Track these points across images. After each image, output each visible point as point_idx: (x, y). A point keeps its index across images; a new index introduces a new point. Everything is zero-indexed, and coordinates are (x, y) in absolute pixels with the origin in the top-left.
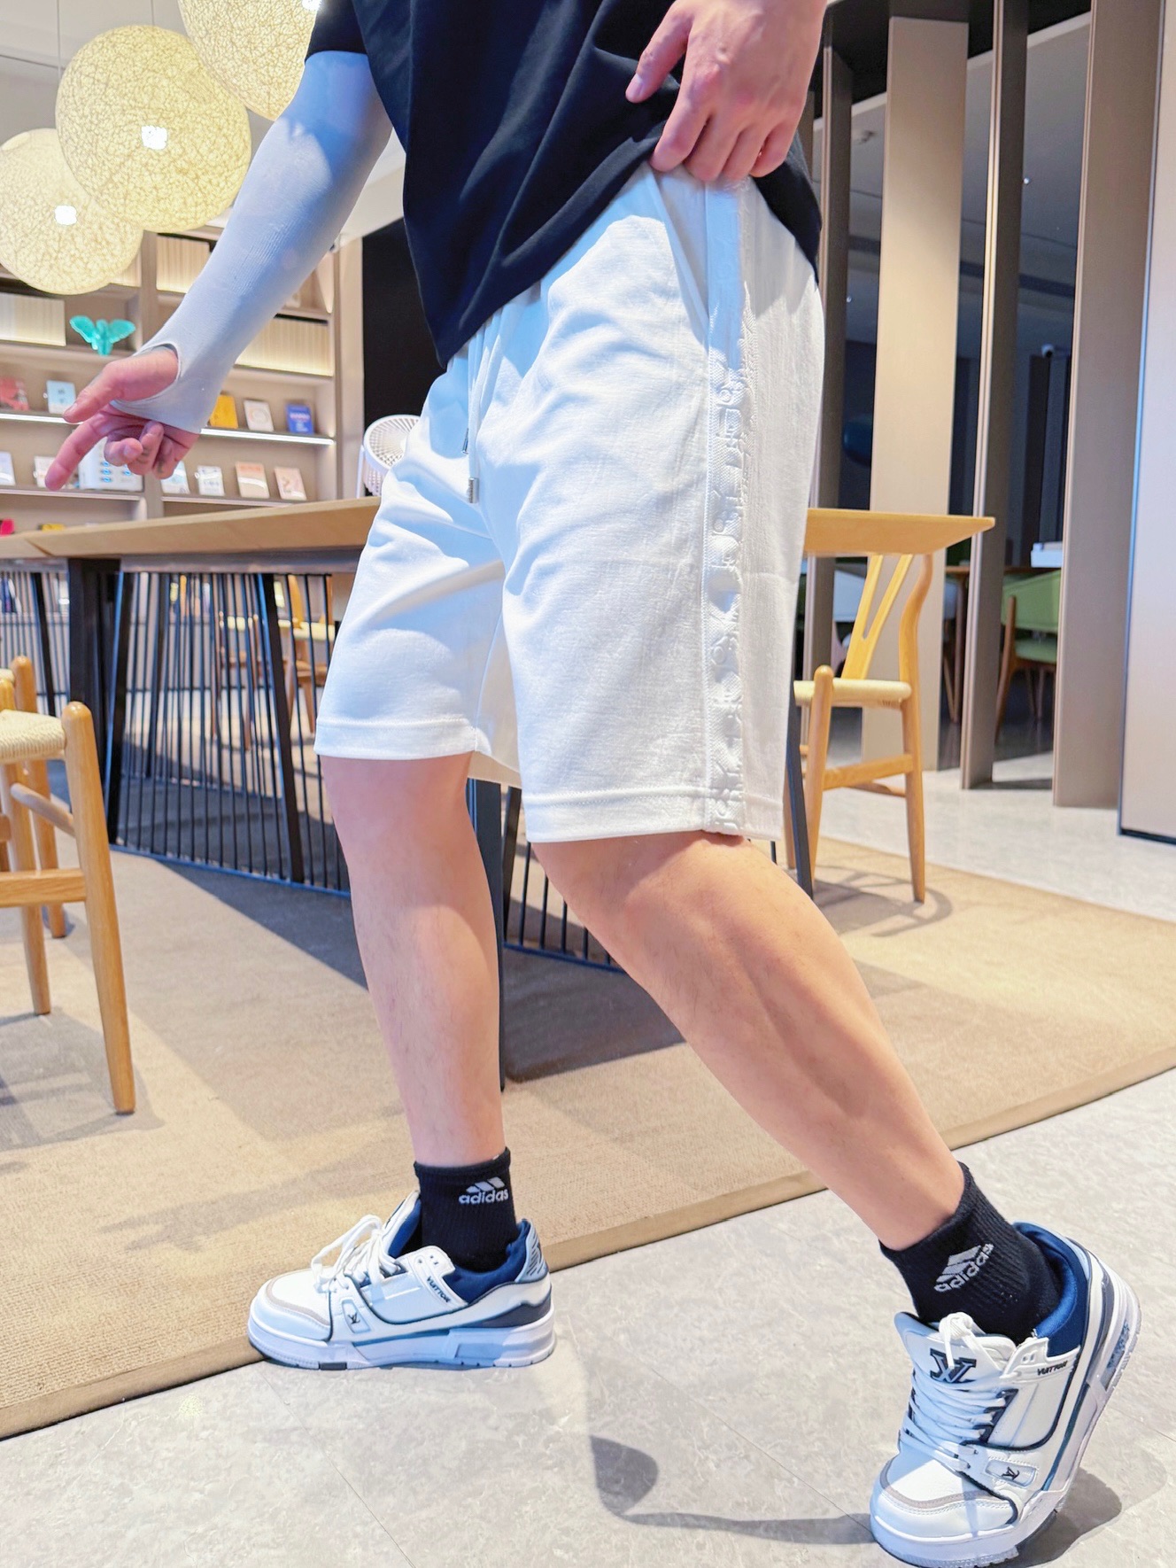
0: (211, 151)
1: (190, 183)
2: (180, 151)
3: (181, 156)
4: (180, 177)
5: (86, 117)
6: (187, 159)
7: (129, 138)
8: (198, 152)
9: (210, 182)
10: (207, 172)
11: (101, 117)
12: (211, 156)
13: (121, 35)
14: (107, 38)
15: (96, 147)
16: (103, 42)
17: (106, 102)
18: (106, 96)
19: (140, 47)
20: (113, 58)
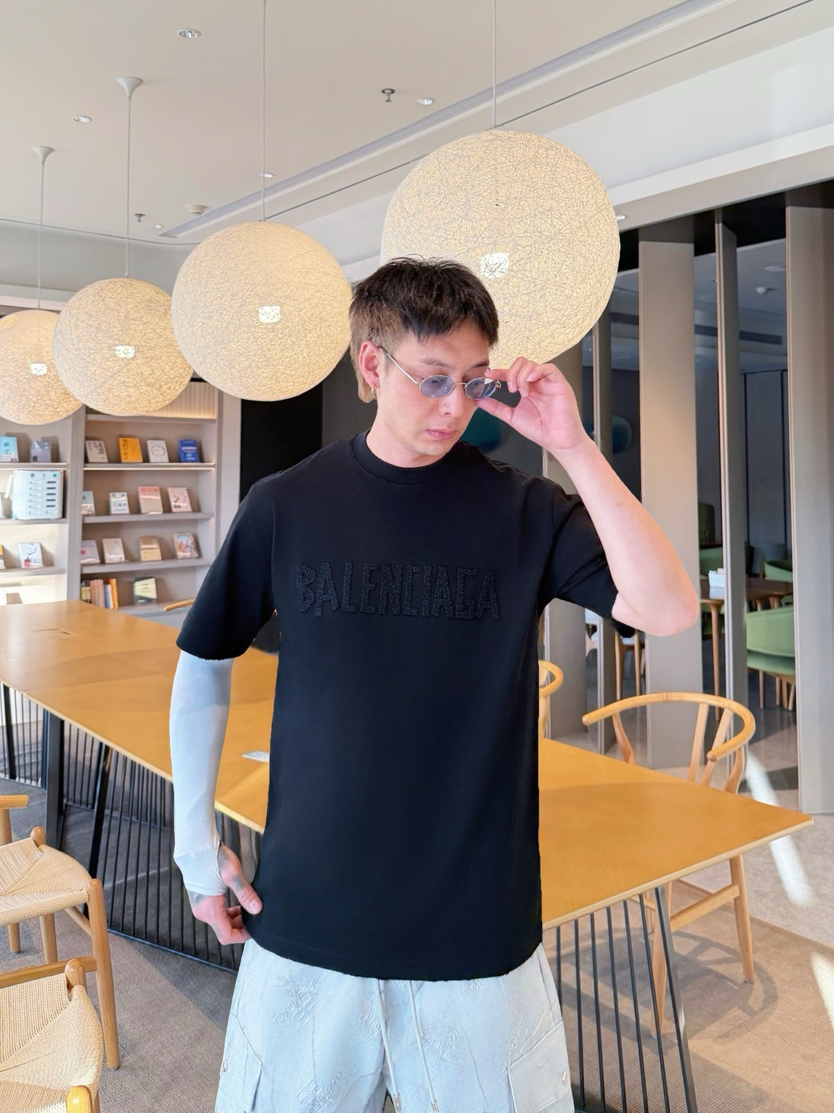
0: (172, 369)
1: (155, 391)
2: (150, 372)
3: (150, 375)
4: (148, 388)
5: (81, 350)
6: (155, 377)
7: (113, 365)
8: (163, 371)
9: (170, 387)
10: (168, 383)
11: (91, 351)
12: (172, 372)
13: (108, 291)
14: (98, 293)
15: (86, 370)
16: (94, 296)
17: (97, 341)
18: (97, 337)
19: (123, 301)
20: (103, 310)
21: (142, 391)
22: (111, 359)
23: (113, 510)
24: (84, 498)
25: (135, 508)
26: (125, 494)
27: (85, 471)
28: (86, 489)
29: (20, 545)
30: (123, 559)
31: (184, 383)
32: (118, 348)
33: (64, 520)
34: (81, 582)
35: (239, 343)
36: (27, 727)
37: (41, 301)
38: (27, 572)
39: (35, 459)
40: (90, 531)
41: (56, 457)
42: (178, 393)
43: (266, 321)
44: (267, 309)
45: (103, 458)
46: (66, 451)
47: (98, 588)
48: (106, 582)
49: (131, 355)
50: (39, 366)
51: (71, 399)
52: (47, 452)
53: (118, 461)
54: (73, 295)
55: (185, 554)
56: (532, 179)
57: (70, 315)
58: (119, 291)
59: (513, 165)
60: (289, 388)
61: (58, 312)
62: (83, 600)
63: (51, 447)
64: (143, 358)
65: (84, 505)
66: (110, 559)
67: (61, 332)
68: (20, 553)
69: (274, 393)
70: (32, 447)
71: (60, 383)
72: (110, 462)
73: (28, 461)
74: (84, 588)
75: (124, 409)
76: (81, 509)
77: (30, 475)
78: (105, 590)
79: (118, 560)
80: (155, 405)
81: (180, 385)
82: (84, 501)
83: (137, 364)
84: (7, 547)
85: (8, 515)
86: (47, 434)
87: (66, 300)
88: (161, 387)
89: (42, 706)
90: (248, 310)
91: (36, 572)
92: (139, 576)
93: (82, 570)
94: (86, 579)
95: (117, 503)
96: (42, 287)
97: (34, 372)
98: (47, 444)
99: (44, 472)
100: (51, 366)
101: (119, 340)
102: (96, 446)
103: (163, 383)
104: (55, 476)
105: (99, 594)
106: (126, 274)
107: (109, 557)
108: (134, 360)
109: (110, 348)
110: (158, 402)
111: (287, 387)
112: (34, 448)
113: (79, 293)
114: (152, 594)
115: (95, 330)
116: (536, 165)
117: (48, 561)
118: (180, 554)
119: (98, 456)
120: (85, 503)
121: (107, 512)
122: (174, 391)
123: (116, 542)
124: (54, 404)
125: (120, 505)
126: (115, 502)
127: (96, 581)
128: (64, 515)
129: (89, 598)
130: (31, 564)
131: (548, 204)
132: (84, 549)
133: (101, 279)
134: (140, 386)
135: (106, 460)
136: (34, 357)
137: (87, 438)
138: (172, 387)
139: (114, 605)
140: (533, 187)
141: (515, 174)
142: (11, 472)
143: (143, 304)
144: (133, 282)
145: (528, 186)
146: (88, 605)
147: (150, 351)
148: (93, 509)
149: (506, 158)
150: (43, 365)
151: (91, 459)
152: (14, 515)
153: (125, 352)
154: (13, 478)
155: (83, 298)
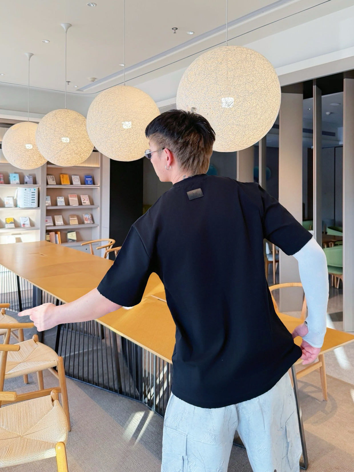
2: (76, 149)
5: (48, 139)
6: (78, 151)
7: (61, 146)
10: (84, 153)
13: (59, 114)
14: (54, 115)
15: (50, 148)
16: (53, 116)
17: (54, 136)
18: (54, 134)
19: (65, 119)
20: (57, 122)
21: (73, 156)
22: (60, 143)
23: (59, 204)
24: (47, 199)
25: (67, 203)
26: (63, 197)
27: (47, 188)
28: (47, 195)
29: (21, 218)
30: (63, 224)
31: (90, 153)
32: (62, 138)
33: (39, 208)
34: (46, 233)
35: (115, 137)
36: (26, 292)
37: (30, 118)
38: (24, 229)
39: (26, 183)
40: (49, 212)
41: (35, 182)
42: (87, 157)
43: (127, 128)
44: (127, 123)
45: (54, 183)
46: (39, 180)
47: (53, 236)
48: (56, 233)
49: (68, 141)
50: (29, 145)
51: (43, 159)
52: (31, 180)
53: (60, 184)
54: (43, 116)
55: (88, 222)
56: (244, 67)
57: (43, 124)
58: (63, 114)
59: (236, 62)
60: (136, 156)
61: (38, 123)
62: (47, 241)
63: (33, 178)
64: (73, 143)
65: (47, 202)
66: (57, 224)
67: (39, 132)
68: (21, 221)
69: (129, 158)
70: (25, 178)
71: (38, 153)
72: (57, 184)
73: (23, 184)
74: (47, 236)
75: (65, 164)
76: (46, 203)
77: (24, 190)
78: (56, 236)
79: (61, 224)
80: (78, 162)
81: (88, 154)
82: (47, 200)
83: (71, 145)
84: (16, 219)
85: (16, 206)
86: (31, 173)
87: (42, 118)
88: (81, 155)
89: (33, 284)
90: (119, 124)
91: (28, 229)
92: (69, 231)
93: (46, 228)
94: (48, 232)
95: (60, 201)
96: (30, 112)
97: (27, 148)
98: (31, 177)
99: (30, 188)
100: (34, 145)
101: (63, 135)
102: (51, 178)
103: (82, 153)
104: (35, 190)
105: (53, 239)
106: (66, 107)
107: (57, 223)
108: (69, 144)
109: (60, 139)
110: (79, 161)
111: (135, 156)
112: (26, 178)
113: (46, 115)
114: (75, 238)
115: (53, 131)
116: (246, 62)
117: (32, 225)
118: (86, 222)
119: (52, 182)
120: (47, 201)
121: (56, 205)
122: (86, 156)
123: (60, 217)
124: (36, 161)
125: (61, 202)
126: (59, 201)
127: (52, 233)
128: (39, 206)
129: (49, 239)
130: (25, 225)
131: (251, 79)
132: (47, 220)
133: (55, 110)
134: (72, 154)
135: (55, 184)
136: (27, 142)
137: (48, 175)
138: (85, 155)
139: (59, 242)
140: (245, 71)
141: (237, 66)
142: (17, 188)
143: (73, 120)
144: (68, 111)
145: (243, 71)
146: (49, 242)
147: (76, 140)
148: (50, 203)
149: (233, 58)
150: (31, 145)
151: (49, 183)
152: (18, 206)
153: (65, 140)
154: (17, 191)
155: (48, 117)
